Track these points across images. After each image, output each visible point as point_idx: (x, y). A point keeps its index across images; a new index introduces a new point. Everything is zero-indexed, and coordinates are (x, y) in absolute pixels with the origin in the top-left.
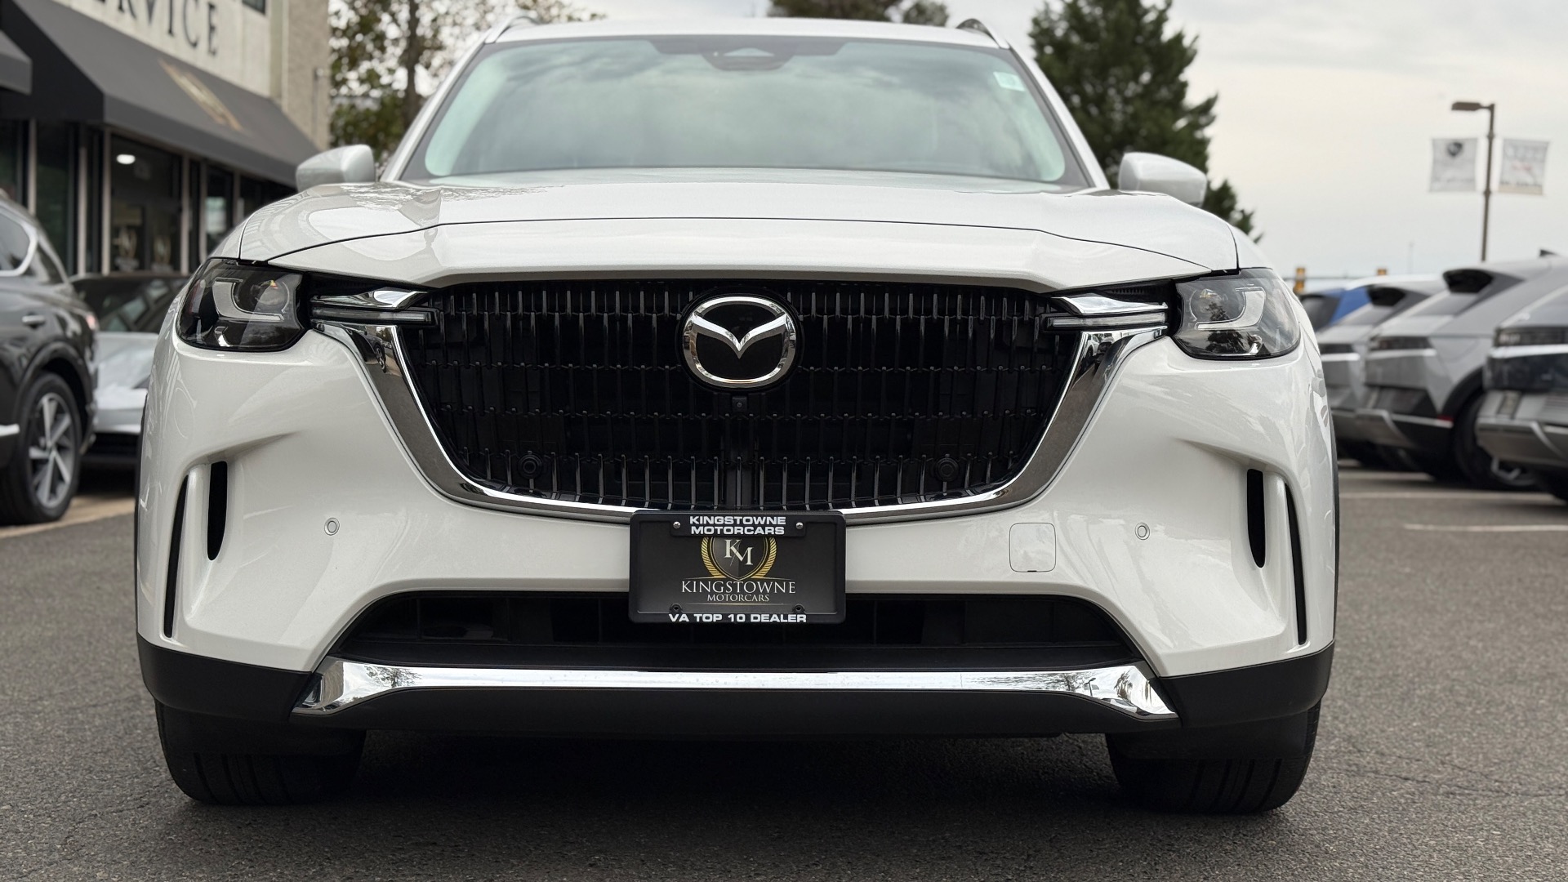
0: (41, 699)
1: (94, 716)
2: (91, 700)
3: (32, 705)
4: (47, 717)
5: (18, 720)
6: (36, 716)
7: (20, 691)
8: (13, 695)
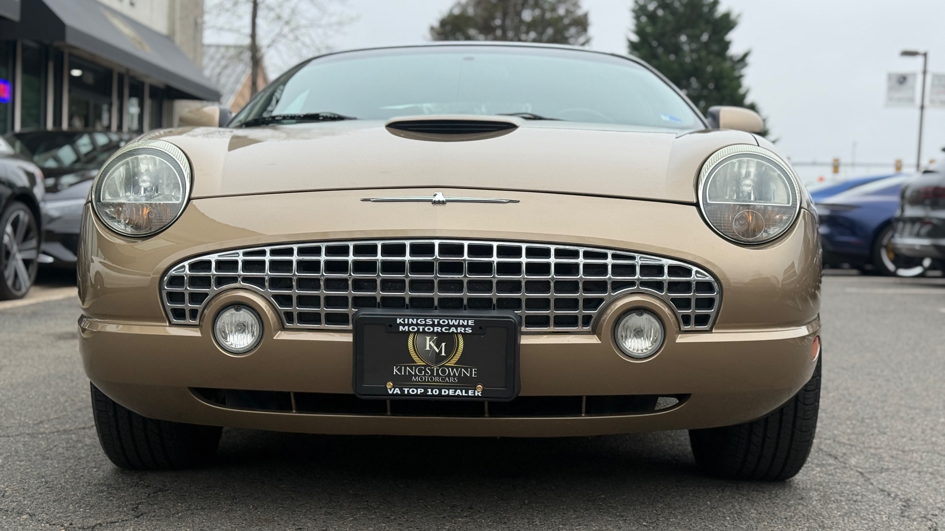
0: (41, 422)
1: (84, 437)
2: (80, 424)
3: (36, 428)
4: (48, 437)
5: (27, 439)
6: (40, 436)
7: (25, 416)
8: (20, 419)
